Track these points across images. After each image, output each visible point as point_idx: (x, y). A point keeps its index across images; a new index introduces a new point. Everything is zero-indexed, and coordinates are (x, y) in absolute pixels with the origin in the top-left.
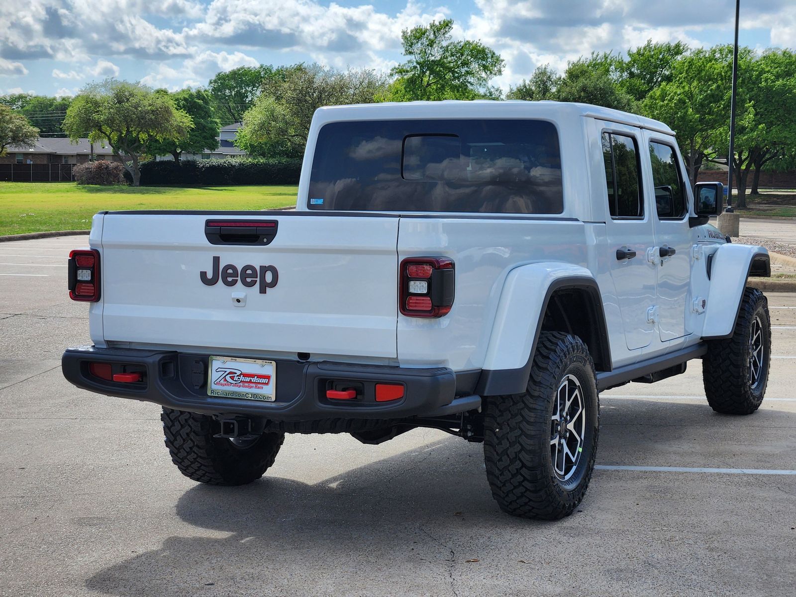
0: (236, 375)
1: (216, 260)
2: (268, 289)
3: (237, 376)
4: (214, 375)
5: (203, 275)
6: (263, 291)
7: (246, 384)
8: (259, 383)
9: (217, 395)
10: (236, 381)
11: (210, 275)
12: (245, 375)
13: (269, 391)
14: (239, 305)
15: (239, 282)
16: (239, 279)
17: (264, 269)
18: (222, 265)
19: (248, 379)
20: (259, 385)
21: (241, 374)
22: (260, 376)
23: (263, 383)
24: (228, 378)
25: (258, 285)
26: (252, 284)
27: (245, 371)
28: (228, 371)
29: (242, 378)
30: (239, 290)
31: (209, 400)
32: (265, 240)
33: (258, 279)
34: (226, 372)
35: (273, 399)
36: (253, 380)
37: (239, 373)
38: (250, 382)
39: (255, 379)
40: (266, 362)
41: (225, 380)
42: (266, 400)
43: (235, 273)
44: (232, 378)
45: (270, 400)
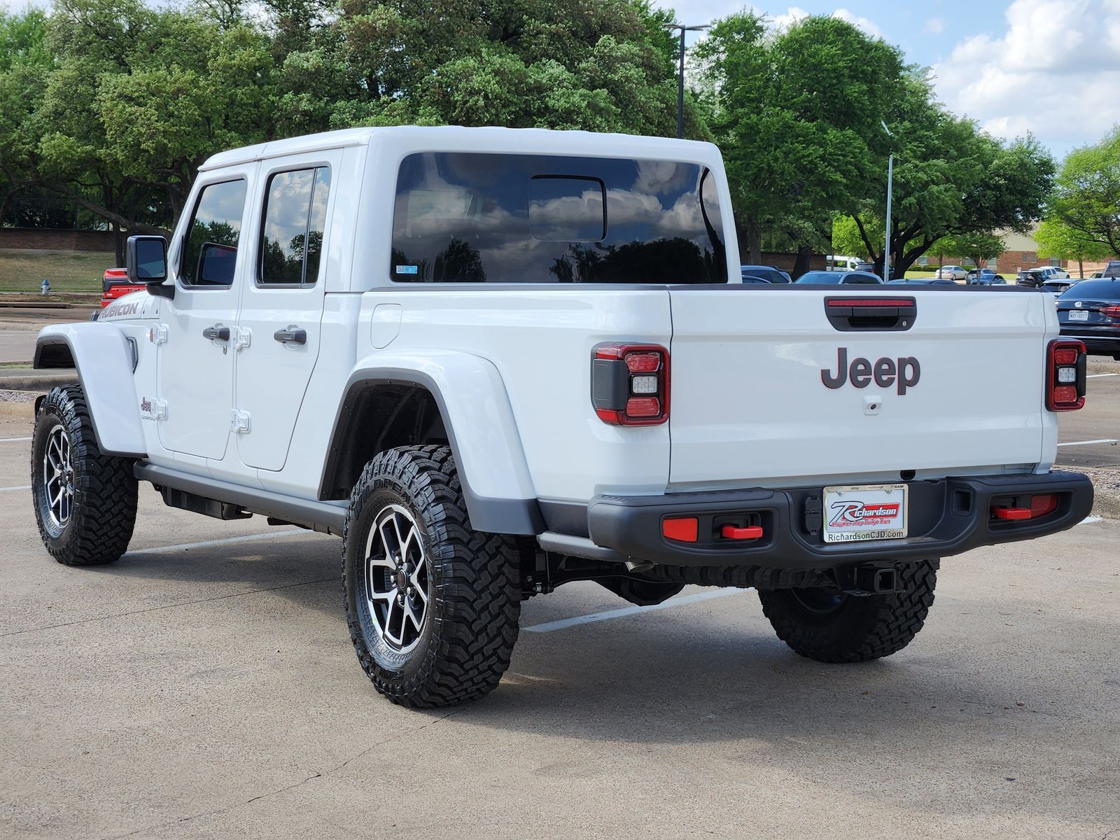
0: (857, 509)
1: (842, 353)
2: (908, 388)
3: (859, 510)
4: (830, 514)
5: (825, 375)
6: (901, 392)
7: (870, 520)
8: (886, 516)
9: (836, 541)
10: (857, 517)
11: (834, 375)
12: (869, 508)
13: (898, 525)
14: (874, 413)
15: (873, 381)
16: (872, 377)
17: (903, 362)
18: (850, 360)
19: (871, 513)
20: (885, 519)
21: (863, 507)
22: (886, 507)
23: (890, 516)
24: (847, 515)
25: (895, 384)
26: (889, 383)
27: (868, 502)
28: (847, 505)
29: (865, 512)
30: (873, 393)
31: (827, 548)
32: (904, 324)
33: (896, 376)
34: (844, 506)
35: (905, 534)
36: (878, 512)
37: (860, 506)
38: (875, 516)
39: (880, 512)
40: (896, 487)
41: (844, 518)
42: (896, 537)
43: (867, 371)
44: (852, 514)
45: (901, 537)
